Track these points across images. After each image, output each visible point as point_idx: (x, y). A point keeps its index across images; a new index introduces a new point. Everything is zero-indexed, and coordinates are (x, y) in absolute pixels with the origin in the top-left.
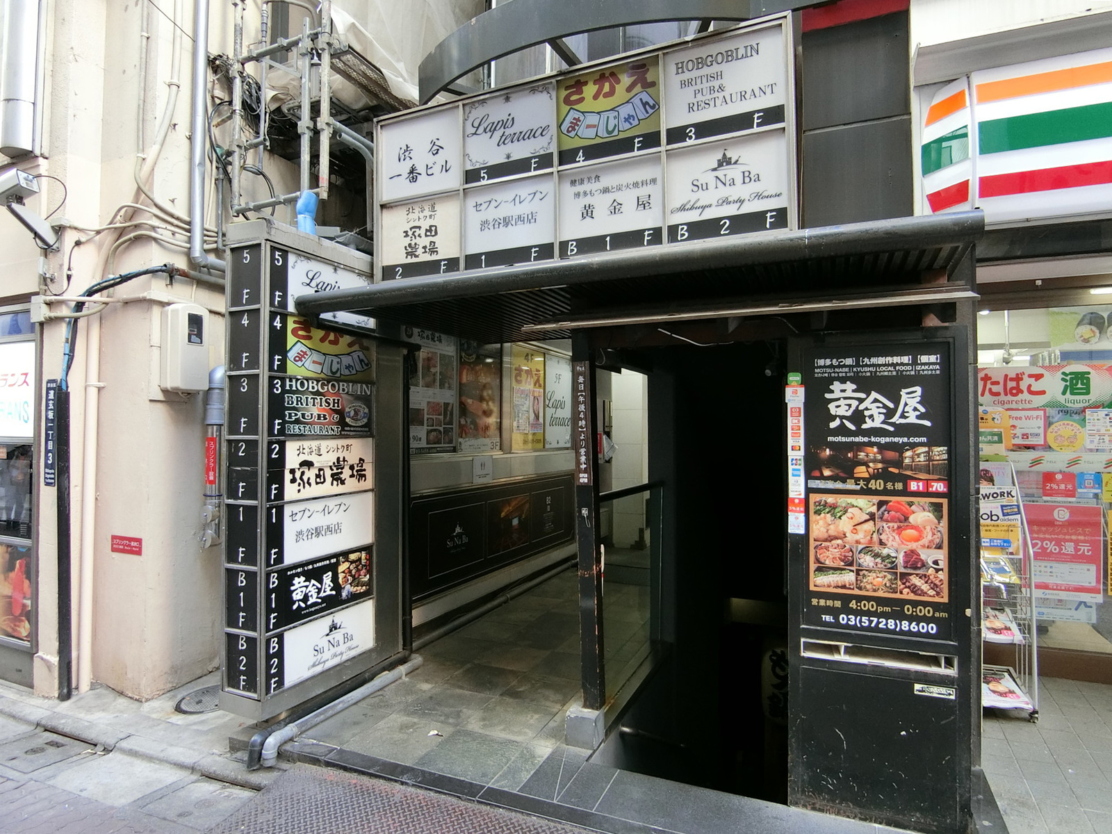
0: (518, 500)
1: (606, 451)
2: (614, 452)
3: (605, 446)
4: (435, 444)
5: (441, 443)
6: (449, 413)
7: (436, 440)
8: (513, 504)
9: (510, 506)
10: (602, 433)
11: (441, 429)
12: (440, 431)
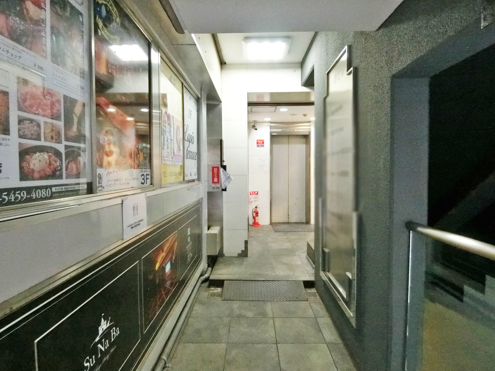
0: (170, 241)
1: (223, 181)
2: (229, 182)
3: (222, 177)
4: (47, 177)
5: (60, 177)
6: (76, 120)
7: (49, 171)
8: (165, 249)
9: (163, 252)
10: (220, 166)
11: (61, 148)
12: (57, 154)
